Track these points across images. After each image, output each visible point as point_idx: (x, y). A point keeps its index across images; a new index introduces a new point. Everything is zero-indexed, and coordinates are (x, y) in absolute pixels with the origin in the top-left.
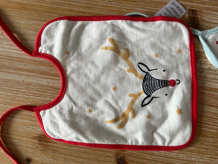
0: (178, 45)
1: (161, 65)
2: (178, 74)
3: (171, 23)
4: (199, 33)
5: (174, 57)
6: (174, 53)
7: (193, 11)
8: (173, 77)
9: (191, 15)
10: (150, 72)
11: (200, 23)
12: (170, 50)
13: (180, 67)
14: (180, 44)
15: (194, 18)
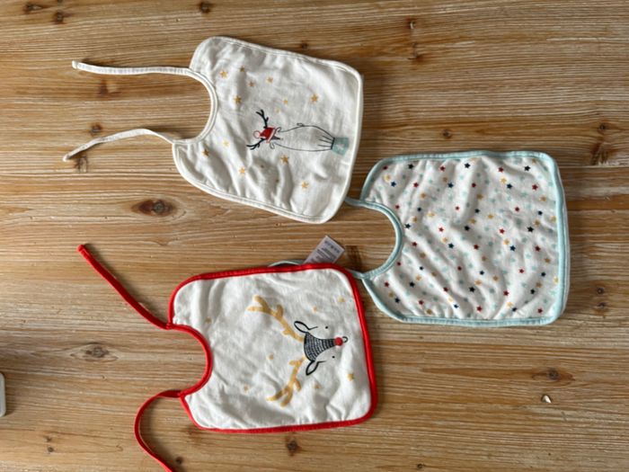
0: (339, 294)
1: (322, 321)
2: (345, 328)
3: (323, 270)
4: (361, 276)
5: (337, 308)
6: (336, 304)
7: (353, 248)
8: (339, 334)
9: (350, 254)
10: (310, 332)
11: (364, 262)
12: (331, 300)
13: (346, 320)
14: (341, 292)
15: (355, 257)
